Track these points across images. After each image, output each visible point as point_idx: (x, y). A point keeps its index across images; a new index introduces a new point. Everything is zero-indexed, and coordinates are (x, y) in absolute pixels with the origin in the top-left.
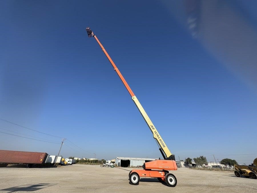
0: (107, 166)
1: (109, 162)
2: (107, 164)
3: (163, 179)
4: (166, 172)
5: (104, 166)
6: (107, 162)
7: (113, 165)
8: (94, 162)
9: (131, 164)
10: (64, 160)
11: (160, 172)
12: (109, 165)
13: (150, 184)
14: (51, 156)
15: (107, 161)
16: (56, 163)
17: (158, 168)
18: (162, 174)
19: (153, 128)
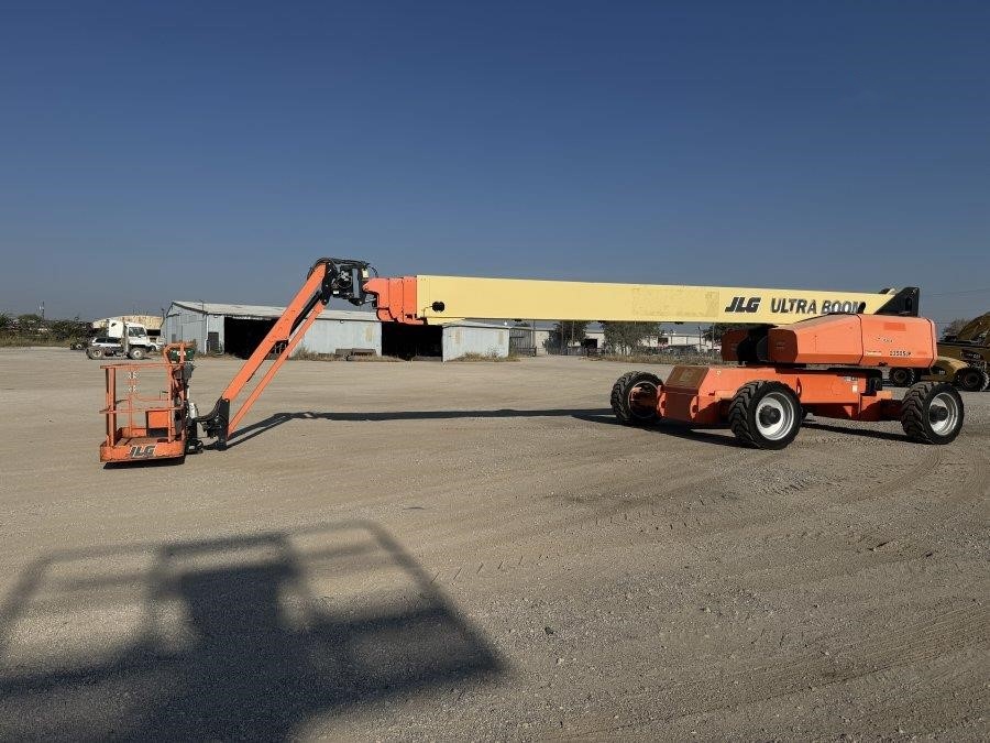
11: (848, 379)
17: (862, 359)
18: (855, 389)
19: (745, 305)
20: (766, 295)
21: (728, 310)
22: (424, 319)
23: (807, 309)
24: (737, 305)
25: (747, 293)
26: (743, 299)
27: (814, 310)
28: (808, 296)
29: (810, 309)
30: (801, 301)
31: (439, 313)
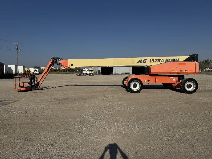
0: (85, 74)
1: (87, 70)
2: (84, 72)
3: (174, 85)
4: (180, 76)
5: (81, 74)
6: (84, 71)
7: (91, 73)
8: (67, 71)
9: (114, 72)
10: (28, 70)
11: (172, 78)
12: (87, 74)
13: (156, 91)
14: (9, 66)
15: (83, 69)
16: (19, 74)
17: (171, 73)
18: (174, 80)
19: (142, 61)
20: (148, 59)
21: (137, 62)
22: (70, 67)
23: (161, 61)
24: (140, 61)
25: (143, 59)
26: (141, 60)
27: (163, 61)
28: (161, 58)
29: (162, 61)
30: (158, 59)
31: (72, 66)
